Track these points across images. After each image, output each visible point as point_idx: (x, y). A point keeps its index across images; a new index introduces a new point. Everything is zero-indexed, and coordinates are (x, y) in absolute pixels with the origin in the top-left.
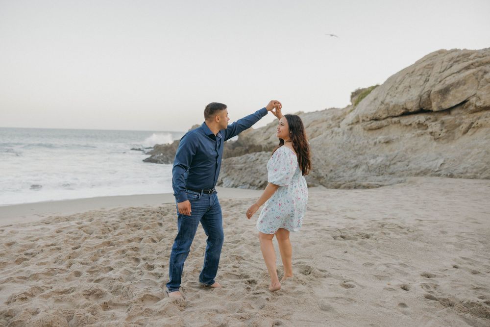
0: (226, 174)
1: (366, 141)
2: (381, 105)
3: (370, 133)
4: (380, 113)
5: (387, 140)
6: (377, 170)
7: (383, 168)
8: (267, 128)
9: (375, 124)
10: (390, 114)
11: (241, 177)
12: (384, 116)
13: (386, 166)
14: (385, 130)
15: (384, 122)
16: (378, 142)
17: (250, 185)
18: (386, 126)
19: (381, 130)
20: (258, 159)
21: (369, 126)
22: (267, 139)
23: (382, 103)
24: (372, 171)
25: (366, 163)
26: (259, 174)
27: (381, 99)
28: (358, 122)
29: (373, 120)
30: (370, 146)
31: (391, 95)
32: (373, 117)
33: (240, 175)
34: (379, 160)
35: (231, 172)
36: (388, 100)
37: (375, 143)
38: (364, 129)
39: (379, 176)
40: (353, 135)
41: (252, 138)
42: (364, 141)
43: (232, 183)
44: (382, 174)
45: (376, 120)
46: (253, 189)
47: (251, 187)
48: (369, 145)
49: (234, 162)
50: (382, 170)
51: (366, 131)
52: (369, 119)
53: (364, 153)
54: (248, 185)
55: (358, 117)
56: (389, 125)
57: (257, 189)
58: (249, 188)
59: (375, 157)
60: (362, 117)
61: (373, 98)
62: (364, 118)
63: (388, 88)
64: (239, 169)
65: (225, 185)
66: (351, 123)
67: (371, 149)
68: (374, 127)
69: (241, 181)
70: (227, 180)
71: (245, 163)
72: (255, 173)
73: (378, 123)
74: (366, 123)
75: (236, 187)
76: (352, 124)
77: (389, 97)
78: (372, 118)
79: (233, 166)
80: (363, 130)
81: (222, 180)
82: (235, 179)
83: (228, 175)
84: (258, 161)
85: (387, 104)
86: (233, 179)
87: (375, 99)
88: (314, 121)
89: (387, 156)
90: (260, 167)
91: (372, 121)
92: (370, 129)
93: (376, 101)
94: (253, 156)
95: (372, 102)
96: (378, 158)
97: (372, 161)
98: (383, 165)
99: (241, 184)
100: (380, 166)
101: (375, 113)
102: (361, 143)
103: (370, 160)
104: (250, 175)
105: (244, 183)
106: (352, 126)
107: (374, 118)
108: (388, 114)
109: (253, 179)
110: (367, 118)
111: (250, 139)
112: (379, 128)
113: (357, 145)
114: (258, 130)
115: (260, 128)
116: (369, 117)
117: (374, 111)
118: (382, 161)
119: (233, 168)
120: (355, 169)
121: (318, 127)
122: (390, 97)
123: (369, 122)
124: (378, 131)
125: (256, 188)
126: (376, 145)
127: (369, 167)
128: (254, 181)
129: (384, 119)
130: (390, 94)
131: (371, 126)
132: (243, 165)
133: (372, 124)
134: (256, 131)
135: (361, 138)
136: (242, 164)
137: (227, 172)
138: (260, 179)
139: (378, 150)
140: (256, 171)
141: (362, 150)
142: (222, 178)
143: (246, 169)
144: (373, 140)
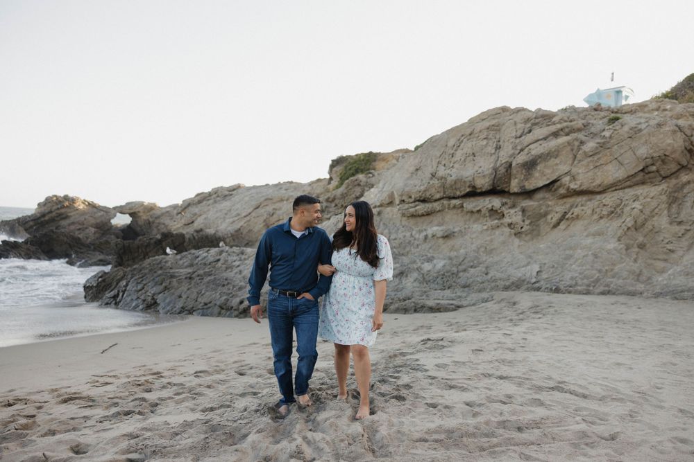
0: (162, 287)
1: (408, 234)
2: (431, 179)
3: (412, 221)
4: (433, 191)
5: (446, 234)
6: (439, 280)
7: (449, 276)
8: (183, 207)
9: (421, 208)
10: (447, 193)
11: (198, 293)
12: (438, 196)
13: (453, 274)
14: (437, 218)
15: (436, 206)
16: (430, 236)
17: (222, 308)
18: (439, 211)
19: (431, 218)
20: (219, 260)
21: (413, 210)
22: (189, 224)
23: (433, 176)
24: (429, 281)
25: (417, 269)
26: (234, 287)
27: (428, 171)
28: (391, 203)
29: (419, 201)
30: (416, 242)
31: (445, 165)
32: (421, 197)
33: (195, 290)
34: (440, 264)
35: (170, 284)
36: (442, 172)
37: (426, 237)
38: (403, 215)
39: (444, 290)
40: (384, 224)
41: (157, 221)
42: (404, 234)
43: (180, 305)
44: (449, 288)
45: (424, 201)
46: (229, 316)
47: (223, 311)
48: (415, 239)
49: (169, 264)
50: (448, 281)
51: (405, 218)
52: (413, 200)
53: (408, 253)
54: (217, 310)
55: (392, 195)
56: (443, 210)
57: (236, 316)
58: (219, 315)
59: (429, 260)
60: (402, 195)
61: (412, 169)
62: (404, 198)
63: (439, 155)
64: (186, 278)
65: (164, 308)
66: (378, 204)
67: (420, 247)
68: (420, 213)
69: (199, 300)
70: (165, 298)
71: (191, 265)
72: (224, 285)
73: (428, 206)
74: (407, 206)
75: (191, 312)
76: (381, 206)
77: (441, 168)
78: (418, 198)
79: (171, 271)
80: (399, 215)
81: (153, 299)
82: (184, 296)
83: (166, 288)
84: (219, 264)
85: (442, 178)
86: (180, 297)
87: (417, 170)
88: (266, 200)
89: (450, 259)
90: (230, 274)
91: (417, 203)
92: (413, 216)
93: (419, 172)
94: (205, 254)
95: (412, 173)
96: (435, 261)
97: (427, 267)
98: (447, 272)
99: (200, 307)
100: (443, 275)
101: (425, 191)
102: (401, 236)
103: (423, 263)
104: (215, 290)
105: (206, 304)
106: (380, 208)
107: (422, 199)
108: (444, 193)
109: (224, 298)
110: (410, 197)
111: (153, 223)
112: (428, 214)
113: (395, 239)
114: (168, 210)
115: (170, 207)
116: (413, 197)
117: (422, 188)
118: (444, 266)
119: (172, 277)
120: (400, 277)
121: (274, 209)
122: (444, 168)
123: (412, 205)
124: (426, 217)
125: (236, 313)
126: (427, 241)
127: (423, 274)
128: (227, 300)
129: (436, 200)
130: (443, 163)
131: (416, 210)
132: (190, 270)
133: (418, 207)
134: (164, 211)
135: (398, 229)
136: (186, 267)
137: (161, 284)
138: (237, 296)
139: (430, 248)
140: (226, 282)
141: (404, 249)
142: (154, 294)
143: (201, 277)
144: (420, 231)
